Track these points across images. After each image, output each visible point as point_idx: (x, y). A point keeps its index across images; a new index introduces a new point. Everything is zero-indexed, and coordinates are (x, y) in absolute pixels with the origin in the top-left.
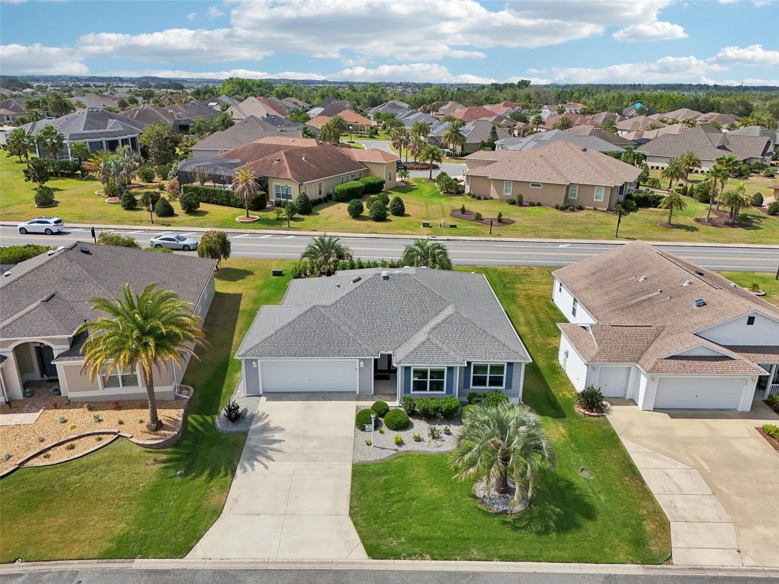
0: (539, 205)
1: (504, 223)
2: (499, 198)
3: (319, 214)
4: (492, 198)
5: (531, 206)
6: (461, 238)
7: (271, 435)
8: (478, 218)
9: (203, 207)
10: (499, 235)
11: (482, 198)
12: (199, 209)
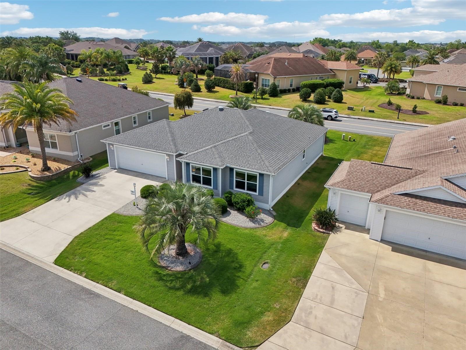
0: (462, 105)
1: (417, 113)
2: (430, 99)
3: (281, 97)
4: (424, 98)
5: (453, 105)
6: (370, 118)
7: (93, 187)
8: (398, 109)
9: (217, 89)
10: (405, 120)
11: (415, 97)
12: (214, 90)
